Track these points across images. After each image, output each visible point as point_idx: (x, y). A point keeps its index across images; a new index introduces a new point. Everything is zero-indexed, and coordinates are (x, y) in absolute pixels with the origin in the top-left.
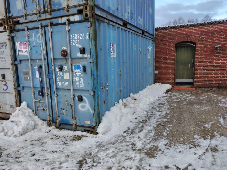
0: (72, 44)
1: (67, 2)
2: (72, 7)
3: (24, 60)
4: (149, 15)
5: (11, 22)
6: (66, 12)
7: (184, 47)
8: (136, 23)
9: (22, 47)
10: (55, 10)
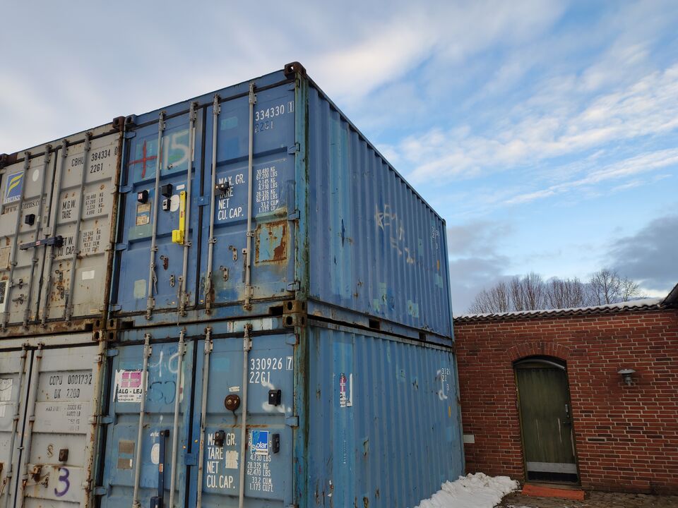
0: (254, 380)
1: (250, 292)
2: (258, 301)
3: (127, 414)
4: (435, 292)
5: (115, 324)
6: (245, 310)
7: (537, 370)
8: (401, 317)
9: (129, 383)
10: (220, 306)
